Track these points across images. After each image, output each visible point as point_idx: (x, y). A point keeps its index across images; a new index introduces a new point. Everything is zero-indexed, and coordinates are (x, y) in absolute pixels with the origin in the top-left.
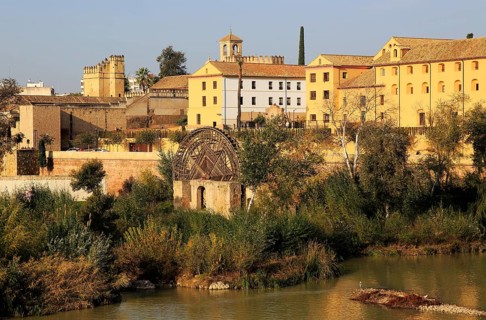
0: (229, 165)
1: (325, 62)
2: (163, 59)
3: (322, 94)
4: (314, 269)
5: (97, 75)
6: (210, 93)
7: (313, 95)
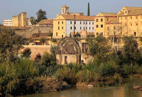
0: (75, 49)
1: (101, 15)
2: (38, 13)
3: (100, 26)
4: (117, 81)
5: (17, 19)
6: (61, 25)
7: (97, 26)
